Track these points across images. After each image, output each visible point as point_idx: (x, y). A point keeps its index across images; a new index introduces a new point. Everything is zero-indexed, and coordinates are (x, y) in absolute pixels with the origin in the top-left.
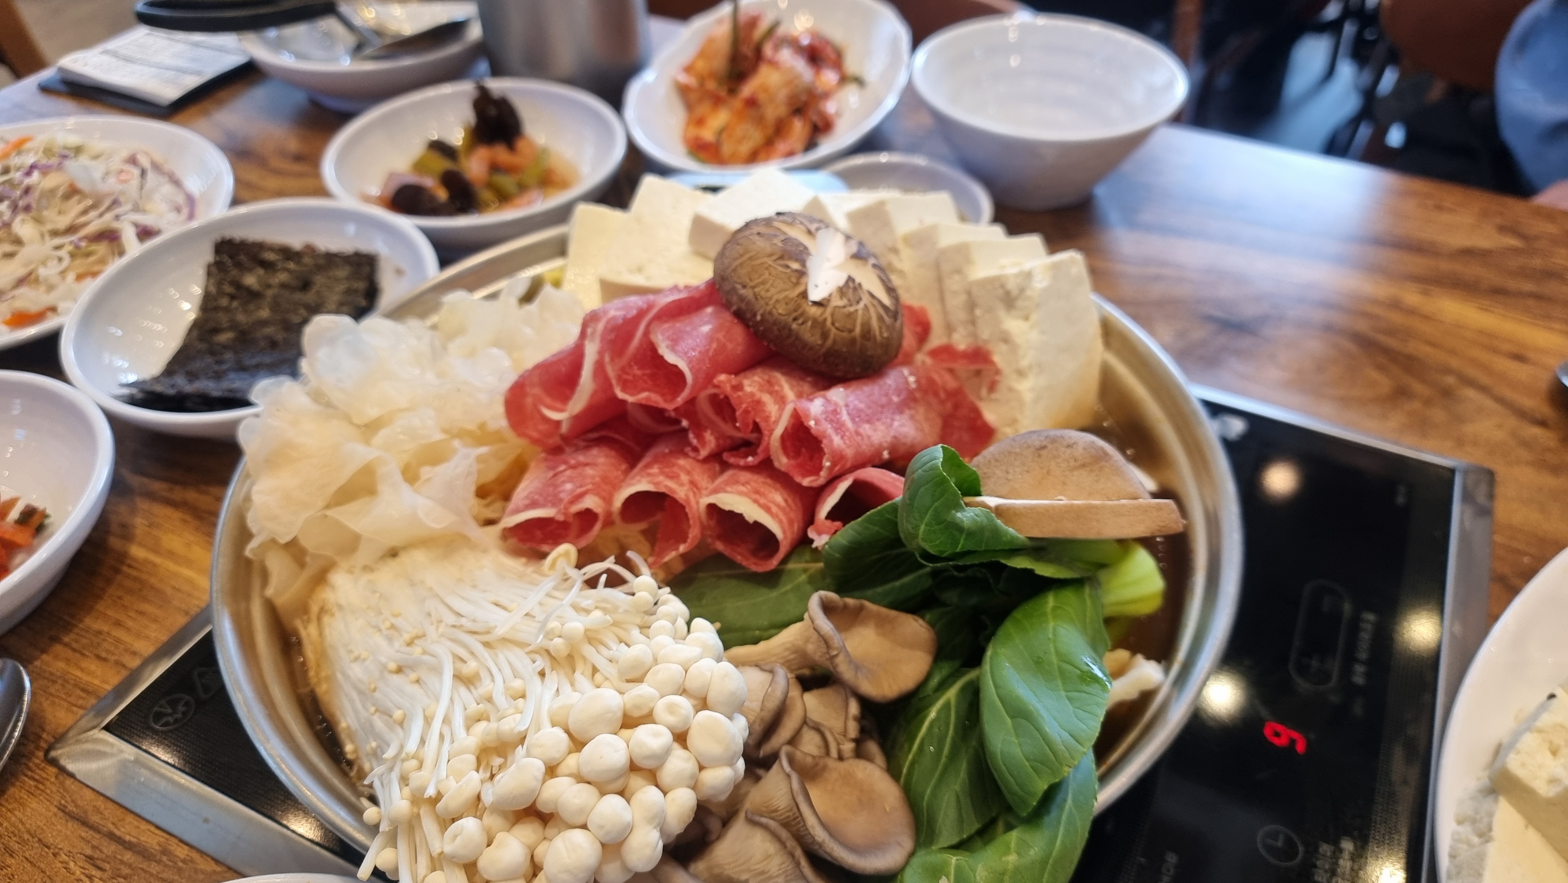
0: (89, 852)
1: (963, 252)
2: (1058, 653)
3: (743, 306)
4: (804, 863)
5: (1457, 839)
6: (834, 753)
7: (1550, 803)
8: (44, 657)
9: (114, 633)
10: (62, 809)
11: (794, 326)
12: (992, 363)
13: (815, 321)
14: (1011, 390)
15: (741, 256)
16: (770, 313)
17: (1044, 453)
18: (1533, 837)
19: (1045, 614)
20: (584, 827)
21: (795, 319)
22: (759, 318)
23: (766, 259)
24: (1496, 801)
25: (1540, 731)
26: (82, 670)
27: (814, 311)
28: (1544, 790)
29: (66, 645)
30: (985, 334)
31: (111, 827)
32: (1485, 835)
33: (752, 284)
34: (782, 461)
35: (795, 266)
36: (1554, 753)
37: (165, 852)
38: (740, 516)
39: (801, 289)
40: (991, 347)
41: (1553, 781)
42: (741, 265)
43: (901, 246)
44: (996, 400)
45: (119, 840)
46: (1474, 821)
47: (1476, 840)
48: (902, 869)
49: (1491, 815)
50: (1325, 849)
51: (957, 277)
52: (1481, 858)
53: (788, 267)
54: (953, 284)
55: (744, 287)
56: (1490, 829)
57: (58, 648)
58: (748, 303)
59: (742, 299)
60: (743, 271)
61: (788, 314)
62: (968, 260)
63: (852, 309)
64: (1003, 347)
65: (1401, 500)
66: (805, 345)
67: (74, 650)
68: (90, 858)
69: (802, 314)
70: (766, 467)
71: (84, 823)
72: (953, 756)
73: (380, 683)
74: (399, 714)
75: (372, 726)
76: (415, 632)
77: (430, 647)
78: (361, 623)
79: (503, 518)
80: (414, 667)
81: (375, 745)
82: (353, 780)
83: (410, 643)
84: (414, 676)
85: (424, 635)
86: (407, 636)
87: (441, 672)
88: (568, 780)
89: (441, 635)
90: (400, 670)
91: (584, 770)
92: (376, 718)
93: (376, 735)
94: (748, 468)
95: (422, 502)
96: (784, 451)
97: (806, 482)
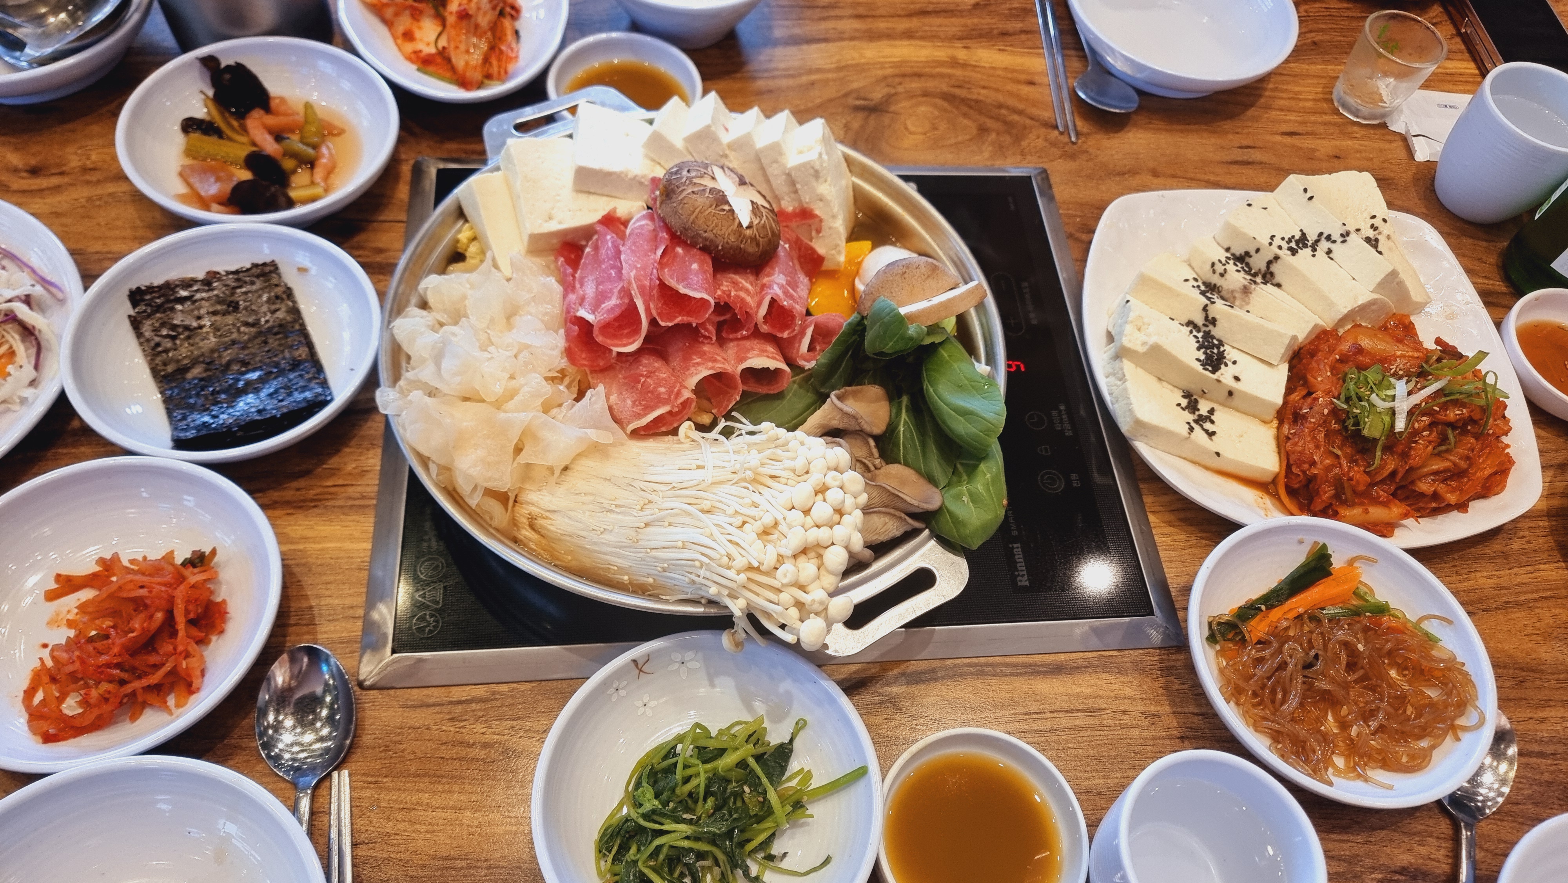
0: (448, 717)
1: (776, 149)
2: (967, 379)
3: (708, 243)
4: (907, 518)
5: (1109, 386)
6: (872, 468)
7: (1145, 354)
8: (288, 638)
9: (323, 603)
10: (403, 706)
11: (742, 246)
12: (815, 216)
13: (751, 238)
14: (830, 228)
15: (693, 212)
16: (727, 243)
17: (905, 276)
18: (1140, 371)
19: (947, 362)
20: (833, 544)
21: (742, 241)
22: (720, 248)
23: (710, 210)
24: (1122, 361)
25: (1131, 322)
26: (325, 633)
27: (748, 232)
28: (1141, 349)
29: (296, 625)
30: (806, 198)
31: (448, 699)
32: (1123, 379)
33: (710, 228)
34: (765, 328)
35: (726, 208)
36: (1139, 330)
37: (494, 693)
38: (768, 368)
39: (737, 222)
40: (812, 206)
41: (1144, 344)
42: (696, 217)
43: (727, 152)
44: (823, 236)
45: (460, 702)
46: (1114, 374)
47: (1119, 383)
48: (943, 503)
49: (1122, 369)
50: (1054, 413)
51: (775, 165)
52: (1125, 390)
53: (724, 210)
54: (773, 171)
55: (706, 232)
56: (1124, 376)
57: (291, 629)
58: (711, 241)
59: (706, 239)
60: (701, 221)
61: (737, 240)
62: (781, 153)
63: (763, 222)
64: (821, 204)
65: (1012, 207)
66: (749, 254)
67: (308, 625)
68: (452, 719)
69: (744, 237)
70: (756, 334)
71: (429, 706)
72: (924, 445)
73: (640, 537)
74: (680, 544)
75: (655, 558)
76: (642, 503)
77: (664, 506)
78: (587, 513)
79: (629, 423)
80: (661, 520)
81: (666, 565)
82: (640, 592)
83: (642, 509)
84: (666, 524)
85: (650, 502)
86: (638, 507)
87: (689, 514)
88: (816, 528)
89: (663, 498)
90: (647, 525)
91: (819, 522)
92: (654, 553)
93: (664, 560)
94: (744, 338)
95: (589, 431)
96: (765, 322)
97: (785, 335)
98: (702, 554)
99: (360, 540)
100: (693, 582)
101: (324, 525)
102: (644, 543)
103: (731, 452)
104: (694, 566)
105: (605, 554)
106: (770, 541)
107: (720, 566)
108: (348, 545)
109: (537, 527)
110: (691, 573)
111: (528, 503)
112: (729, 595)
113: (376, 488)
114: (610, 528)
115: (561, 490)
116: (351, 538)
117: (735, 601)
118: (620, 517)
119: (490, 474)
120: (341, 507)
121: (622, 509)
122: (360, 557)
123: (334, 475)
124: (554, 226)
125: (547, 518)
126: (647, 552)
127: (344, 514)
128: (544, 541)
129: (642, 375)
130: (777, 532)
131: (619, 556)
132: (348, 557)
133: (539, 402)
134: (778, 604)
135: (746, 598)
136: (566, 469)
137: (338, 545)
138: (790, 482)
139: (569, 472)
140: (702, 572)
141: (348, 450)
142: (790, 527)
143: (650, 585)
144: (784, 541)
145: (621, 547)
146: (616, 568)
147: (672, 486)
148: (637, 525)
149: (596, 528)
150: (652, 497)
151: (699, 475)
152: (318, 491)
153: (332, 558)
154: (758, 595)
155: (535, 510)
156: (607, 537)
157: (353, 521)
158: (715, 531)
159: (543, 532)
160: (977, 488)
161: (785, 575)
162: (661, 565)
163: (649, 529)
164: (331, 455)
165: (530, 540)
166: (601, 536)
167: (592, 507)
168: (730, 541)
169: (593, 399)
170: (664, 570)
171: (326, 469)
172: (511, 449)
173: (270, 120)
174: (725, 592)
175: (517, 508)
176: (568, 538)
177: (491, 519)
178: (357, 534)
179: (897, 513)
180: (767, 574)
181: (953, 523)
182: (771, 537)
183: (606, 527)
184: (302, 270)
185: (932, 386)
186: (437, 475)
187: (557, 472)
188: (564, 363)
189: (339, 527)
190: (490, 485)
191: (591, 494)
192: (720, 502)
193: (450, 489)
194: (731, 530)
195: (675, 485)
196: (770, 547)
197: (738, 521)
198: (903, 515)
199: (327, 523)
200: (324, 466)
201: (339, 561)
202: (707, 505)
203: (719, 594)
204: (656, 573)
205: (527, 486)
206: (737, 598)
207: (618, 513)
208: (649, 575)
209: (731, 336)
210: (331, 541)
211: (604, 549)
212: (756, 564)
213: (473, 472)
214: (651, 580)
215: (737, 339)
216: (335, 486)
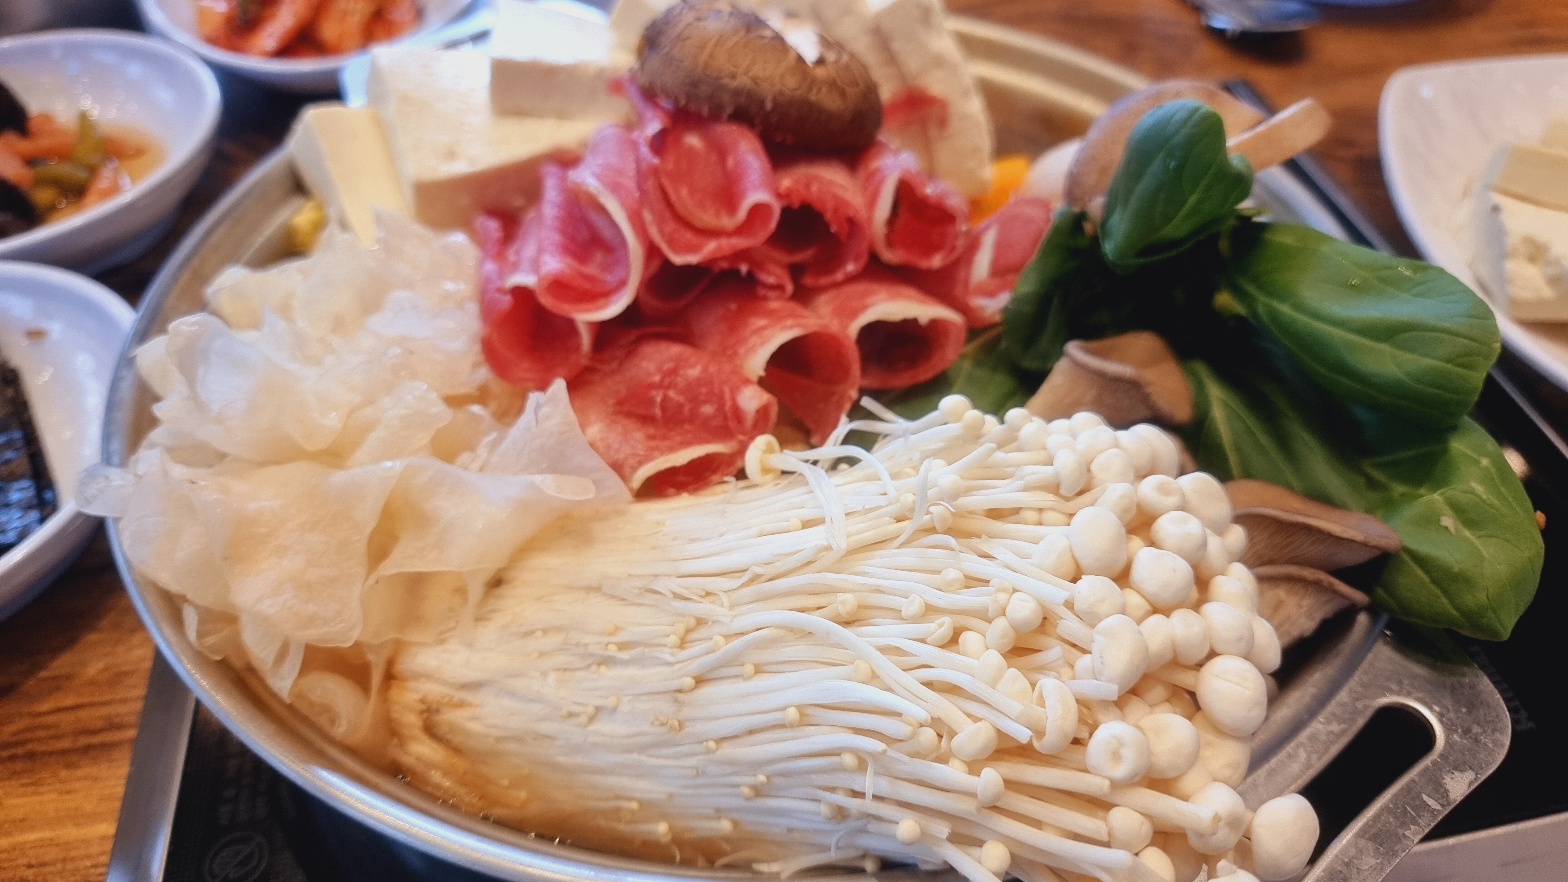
12: (933, 100)
13: (826, 83)
14: (961, 118)
16: (782, 94)
21: (810, 90)
22: (768, 107)
27: (819, 70)
33: (742, 71)
35: (768, 36)
38: (913, 319)
39: (793, 55)
40: (925, 82)
44: (951, 135)
53: (763, 39)
55: (734, 81)
64: (939, 74)
70: (875, 268)
73: (687, 713)
74: (792, 714)
75: (732, 762)
76: (681, 628)
77: (738, 624)
78: (552, 677)
79: (634, 469)
80: (734, 660)
81: (762, 778)
82: (701, 861)
83: (682, 644)
84: (749, 668)
85: (701, 622)
86: (673, 639)
87: (805, 634)
88: (1157, 618)
89: (732, 606)
90: (700, 681)
91: (1166, 596)
92: (728, 751)
93: (758, 765)
94: (852, 279)
95: (538, 479)
96: (890, 242)
97: (937, 261)
98: (858, 731)
99: (93, 818)
100: (841, 814)
101: (24, 795)
102: (699, 728)
103: (885, 475)
104: (842, 769)
105: (603, 771)
106: (1042, 669)
107: (916, 755)
108: (70, 833)
109: (443, 730)
110: (832, 789)
111: (418, 676)
112: (956, 839)
113: (138, 706)
114: (611, 702)
115: (488, 633)
116: (79, 817)
117: (975, 851)
118: (631, 672)
119: (311, 608)
120: (64, 752)
121: (636, 652)
122: (89, 857)
123: (58, 688)
124: (460, 167)
125: (461, 705)
126: (708, 751)
127: (68, 766)
128: (461, 764)
129: (652, 386)
130: (1052, 641)
131: (641, 772)
132: (64, 860)
133: (424, 438)
134: (1107, 845)
135: (1006, 840)
136: (497, 582)
137: (47, 834)
138: (1048, 516)
139: (503, 590)
140: (869, 783)
141: (92, 637)
142: (1090, 619)
143: (727, 839)
144: (1084, 662)
145: (643, 749)
146: (634, 805)
147: (746, 577)
148: (676, 684)
149: (576, 709)
150: (704, 608)
151: (815, 537)
152: (21, 724)
153: (30, 866)
154: (1037, 824)
155: (433, 690)
156: (606, 727)
157: (86, 778)
158: (887, 666)
159: (457, 740)
160: (1473, 492)
161: (1116, 756)
162: (749, 780)
163: (708, 691)
164: (57, 651)
165: (431, 765)
166: (595, 727)
167: (562, 659)
168: (929, 684)
169: (544, 411)
170: (758, 791)
171: (45, 679)
172: (360, 544)
173: (25, 146)
174: (943, 830)
175: (395, 693)
176: (512, 746)
177: (333, 722)
178: (89, 807)
179: (1308, 573)
180: (1050, 759)
181: (1434, 581)
182: (1038, 658)
183: (600, 702)
184: (36, 335)
185: (1282, 299)
186: (200, 635)
187: (476, 590)
188: (484, 374)
189: (53, 796)
190: (315, 634)
191: (559, 629)
192: (878, 590)
193: (238, 664)
194: (928, 653)
195: (758, 570)
196: (1048, 683)
197: (942, 626)
198: (1323, 576)
199: (30, 789)
200: (43, 674)
201: (47, 869)
202: (846, 602)
203: (924, 836)
204: (740, 803)
205: (412, 636)
206: (980, 843)
207: (626, 663)
208: (719, 813)
209: (824, 281)
210: (32, 828)
211: (602, 759)
212: (1023, 734)
213: (269, 607)
214: (725, 826)
215: (836, 285)
216: (58, 710)
